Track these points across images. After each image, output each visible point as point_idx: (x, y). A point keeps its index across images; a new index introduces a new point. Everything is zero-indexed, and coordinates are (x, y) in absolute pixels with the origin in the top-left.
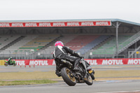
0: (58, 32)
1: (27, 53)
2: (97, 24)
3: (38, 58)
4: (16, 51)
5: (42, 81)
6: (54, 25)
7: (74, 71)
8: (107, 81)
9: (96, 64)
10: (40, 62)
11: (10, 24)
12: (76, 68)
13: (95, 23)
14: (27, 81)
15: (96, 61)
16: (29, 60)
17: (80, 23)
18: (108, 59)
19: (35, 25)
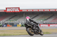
1: (39, 22)
3: (44, 24)
5: (46, 33)
6: (51, 10)
7: (33, 29)
10: (45, 25)
11: (33, 10)
12: (34, 28)
16: (41, 24)
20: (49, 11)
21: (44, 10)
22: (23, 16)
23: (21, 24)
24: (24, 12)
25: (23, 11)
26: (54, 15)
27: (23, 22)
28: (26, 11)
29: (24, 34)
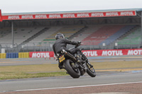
0: (82, 23)
2: (122, 14)
4: (40, 43)
6: (78, 16)
8: (133, 71)
9: (121, 54)
11: (34, 16)
13: (119, 13)
14: (52, 73)
15: (121, 51)
17: (104, 13)
18: (133, 49)
19: (59, 17)
20: (73, 16)
21: (62, 15)
22: (11, 32)
23: (6, 51)
24: (13, 21)
25: (10, 18)
26: (86, 27)
27: (11, 46)
28: (18, 18)
29: (12, 76)
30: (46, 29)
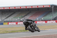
0: (29, 10)
1: (16, 20)
4: (12, 19)
6: (27, 7)
9: (45, 23)
11: (9, 8)
13: (44, 6)
17: (38, 6)
18: (49, 21)
21: (20, 7)
27: (0, 20)
28: (3, 9)
30: (14, 13)
